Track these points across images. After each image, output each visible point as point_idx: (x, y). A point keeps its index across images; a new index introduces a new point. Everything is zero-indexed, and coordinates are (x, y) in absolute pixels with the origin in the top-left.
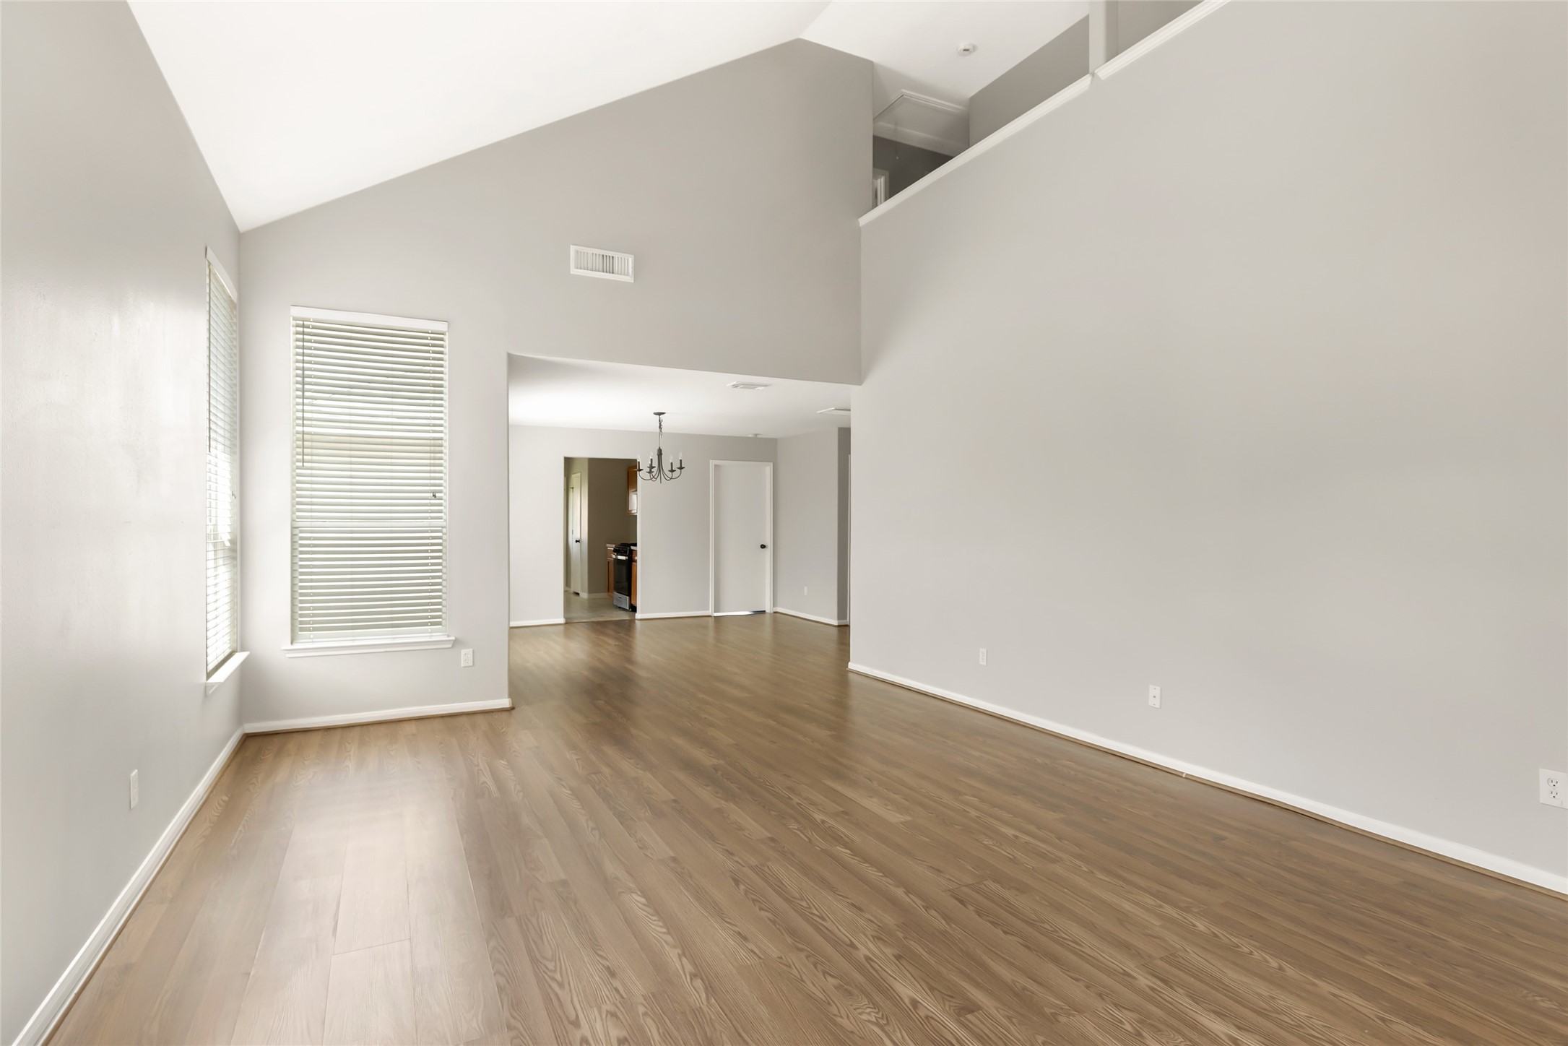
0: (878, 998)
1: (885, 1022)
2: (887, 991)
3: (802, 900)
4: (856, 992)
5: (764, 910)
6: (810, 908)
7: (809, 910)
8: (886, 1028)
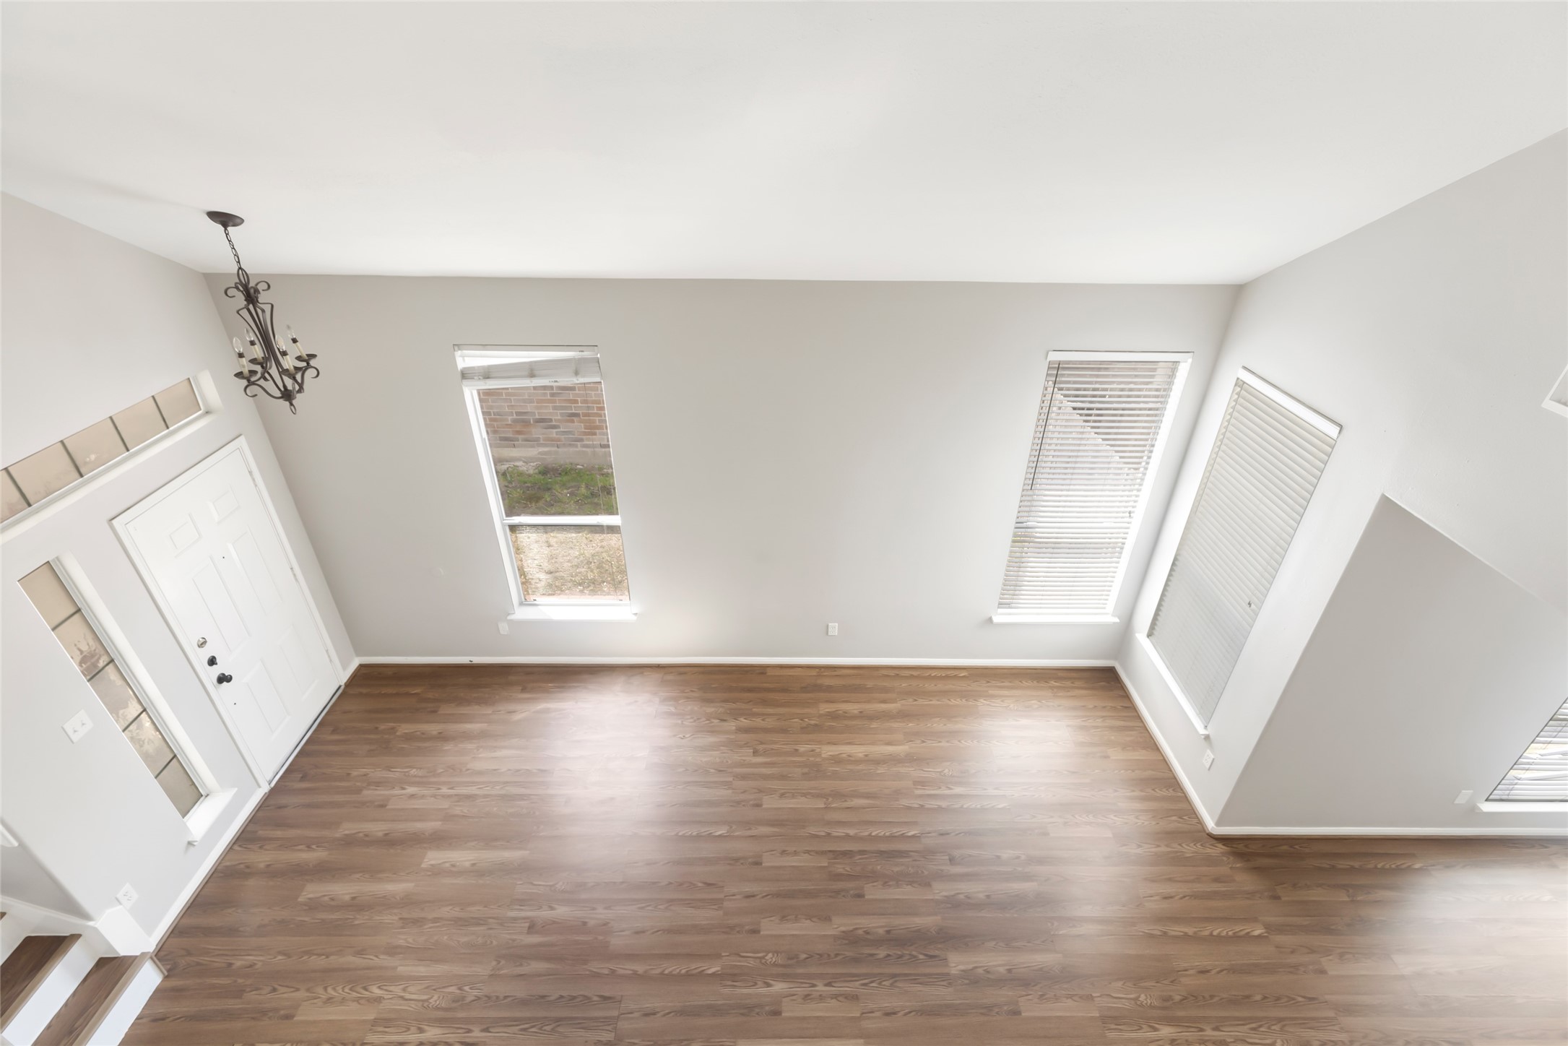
0: (440, 1014)
1: (425, 1005)
2: (440, 1022)
3: (553, 1029)
4: (454, 1005)
5: (559, 998)
6: (540, 1029)
7: (538, 1027)
8: (421, 1003)
